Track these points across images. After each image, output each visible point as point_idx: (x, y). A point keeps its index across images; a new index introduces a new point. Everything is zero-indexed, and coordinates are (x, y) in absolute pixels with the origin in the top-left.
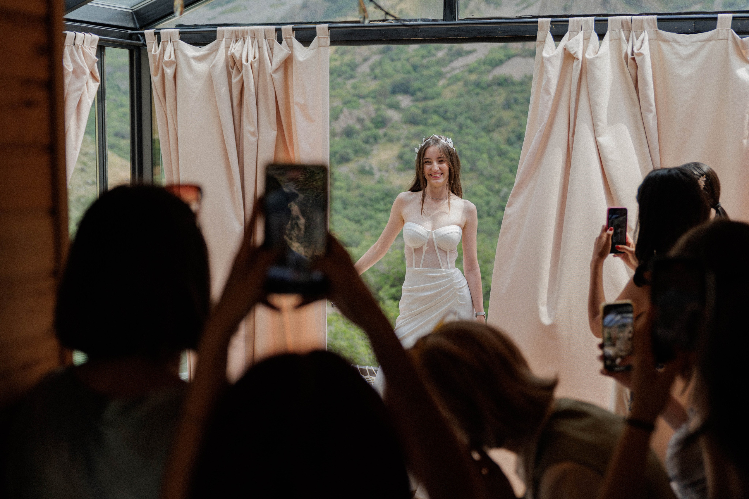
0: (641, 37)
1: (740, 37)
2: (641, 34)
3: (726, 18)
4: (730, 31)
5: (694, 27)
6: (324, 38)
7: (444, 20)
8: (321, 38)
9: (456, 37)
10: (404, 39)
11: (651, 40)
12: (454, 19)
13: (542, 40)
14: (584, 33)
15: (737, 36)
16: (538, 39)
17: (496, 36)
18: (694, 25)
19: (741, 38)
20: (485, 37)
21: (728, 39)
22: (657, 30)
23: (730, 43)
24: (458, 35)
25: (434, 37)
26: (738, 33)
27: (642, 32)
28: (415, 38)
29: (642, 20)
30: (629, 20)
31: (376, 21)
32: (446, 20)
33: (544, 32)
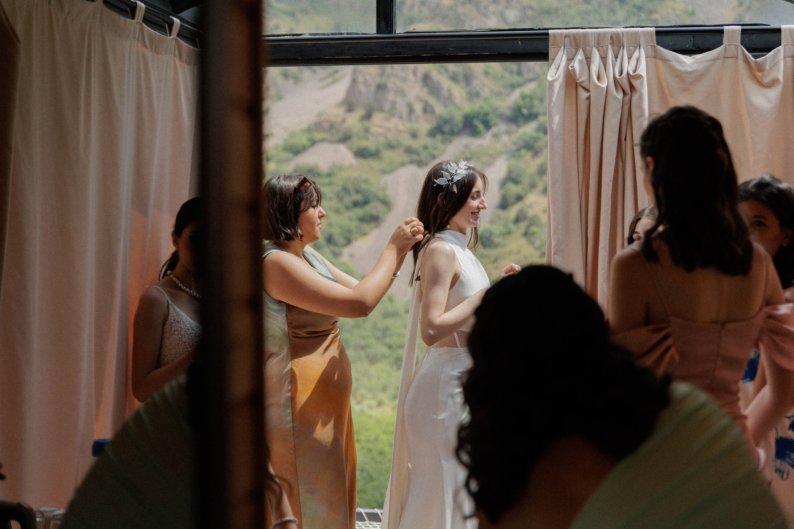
0: (636, 55)
1: (754, 56)
2: (635, 50)
3: (734, 31)
4: (739, 47)
5: (692, 42)
7: (377, 34)
10: (326, 58)
11: (648, 58)
12: (391, 32)
14: (582, 49)
15: (749, 55)
17: (447, 53)
18: (692, 40)
19: (756, 57)
20: (433, 55)
21: (737, 58)
22: (655, 46)
23: (741, 62)
24: (397, 53)
26: (750, 50)
27: (637, 48)
28: (341, 57)
29: (636, 33)
30: (620, 33)
31: (287, 35)
32: (380, 34)
33: (557, 48)
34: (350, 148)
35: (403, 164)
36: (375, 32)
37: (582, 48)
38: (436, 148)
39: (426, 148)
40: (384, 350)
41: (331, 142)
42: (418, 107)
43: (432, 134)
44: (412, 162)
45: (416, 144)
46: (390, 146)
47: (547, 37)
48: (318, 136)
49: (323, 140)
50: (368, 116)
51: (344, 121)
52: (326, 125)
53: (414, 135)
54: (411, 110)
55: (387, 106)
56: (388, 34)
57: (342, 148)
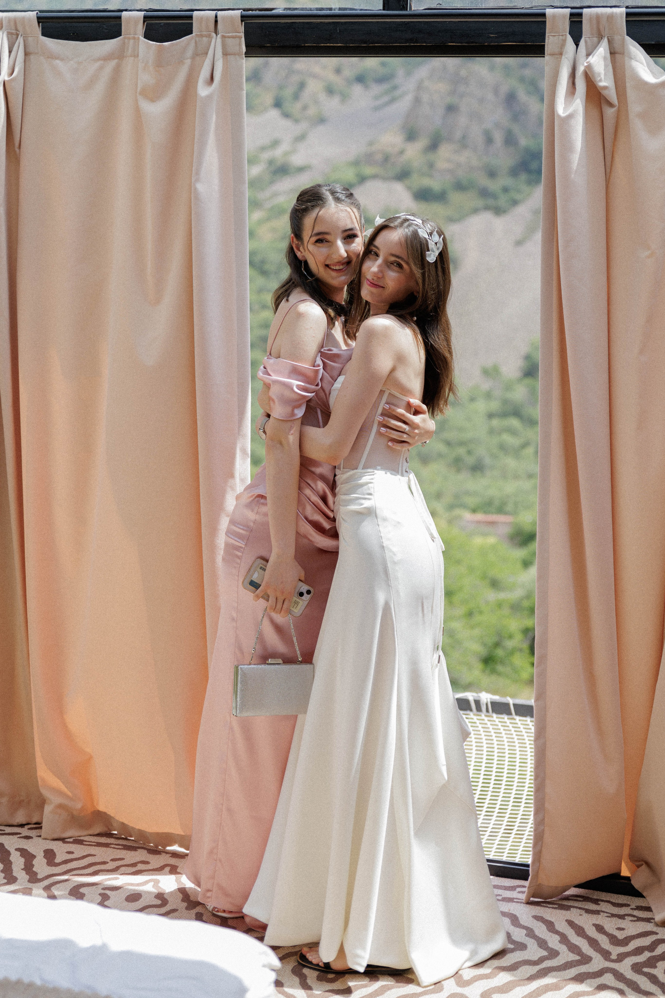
6: (233, 37)
7: (384, 9)
8: (229, 37)
9: (408, 44)
12: (405, 8)
13: (557, 51)
14: (608, 39)
16: (547, 49)
17: (485, 42)
20: (464, 44)
24: (411, 40)
25: (365, 43)
28: (328, 45)
31: (252, 10)
32: (388, 10)
33: (558, 37)
34: (409, 188)
35: (475, 211)
36: (381, 8)
37: (608, 37)
38: (519, 191)
39: (506, 190)
40: (440, 447)
41: (385, 179)
42: (498, 137)
43: (514, 172)
44: (487, 208)
45: (494, 186)
46: (460, 187)
47: (544, 20)
48: (368, 171)
49: (375, 177)
50: (434, 146)
51: (402, 152)
52: (379, 157)
53: (492, 174)
54: (489, 140)
55: (458, 134)
56: (401, 10)
57: (399, 188)
